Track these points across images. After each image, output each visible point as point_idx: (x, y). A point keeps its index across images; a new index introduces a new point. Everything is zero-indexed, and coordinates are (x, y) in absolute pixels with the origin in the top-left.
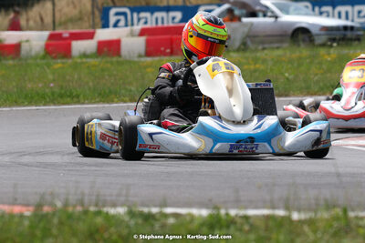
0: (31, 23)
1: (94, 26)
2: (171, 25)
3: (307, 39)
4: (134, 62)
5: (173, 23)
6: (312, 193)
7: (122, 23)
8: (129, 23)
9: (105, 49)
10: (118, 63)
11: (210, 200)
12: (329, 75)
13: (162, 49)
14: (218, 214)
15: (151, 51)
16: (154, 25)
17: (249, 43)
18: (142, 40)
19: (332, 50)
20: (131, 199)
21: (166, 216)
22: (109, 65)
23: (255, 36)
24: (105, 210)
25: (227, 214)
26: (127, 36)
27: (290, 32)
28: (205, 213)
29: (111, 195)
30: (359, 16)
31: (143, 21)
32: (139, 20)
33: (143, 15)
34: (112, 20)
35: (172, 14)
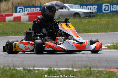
1: (13, 12)
2: (36, 12)
3: (78, 16)
4: (25, 23)
5: (37, 11)
6: (80, 63)
7: (21, 11)
9: (16, 19)
10: (20, 23)
11: (49, 65)
12: (85, 27)
14: (51, 69)
15: (30, 20)
16: (31, 12)
17: (61, 17)
18: (28, 16)
19: (86, 20)
20: (24, 65)
21: (35, 70)
22: (17, 24)
24: (16, 68)
25: (54, 69)
26: (23, 15)
27: (73, 14)
28: (47, 69)
29: (18, 64)
30: (94, 9)
31: (28, 11)
32: (27, 10)
33: (28, 9)
34: (18, 10)
35: (37, 8)
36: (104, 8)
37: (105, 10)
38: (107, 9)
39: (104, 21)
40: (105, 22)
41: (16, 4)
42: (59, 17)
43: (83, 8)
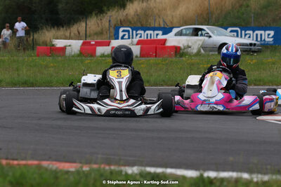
0: (72, 34)
1: (110, 38)
2: (155, 38)
5: (157, 37)
8: (131, 37)
13: (151, 53)
15: (143, 54)
16: (146, 38)
17: (202, 51)
18: (138, 47)
26: (130, 45)
30: (268, 37)
31: (139, 35)
32: (137, 35)
33: (139, 32)
35: (156, 32)
41: (117, 21)
42: (199, 51)
43: (246, 35)
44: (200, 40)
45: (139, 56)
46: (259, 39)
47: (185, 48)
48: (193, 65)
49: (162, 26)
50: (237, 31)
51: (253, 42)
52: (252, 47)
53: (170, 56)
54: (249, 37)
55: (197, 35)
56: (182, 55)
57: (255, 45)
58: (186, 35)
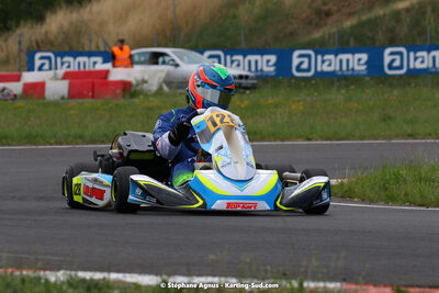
1: (20, 69)
2: (92, 69)
5: (94, 67)
7: (46, 67)
8: (53, 66)
9: (31, 91)
10: (43, 105)
13: (85, 92)
15: (74, 93)
16: (76, 69)
17: (164, 87)
18: (65, 83)
19: (245, 97)
22: (35, 107)
23: (172, 82)
26: (52, 79)
30: (268, 66)
31: (66, 65)
32: (62, 64)
33: (66, 59)
34: (38, 63)
35: (93, 59)
36: (296, 61)
37: (299, 69)
38: (305, 66)
39: (301, 103)
40: (301, 108)
41: (31, 42)
42: (161, 88)
43: (232, 62)
44: (162, 71)
45: (66, 96)
46: (253, 68)
47: (137, 85)
48: (151, 109)
49: (102, 49)
50: (218, 57)
51: (245, 73)
52: (243, 81)
53: (115, 96)
54: (238, 65)
55: (157, 63)
56: (134, 94)
57: (247, 77)
58: (139, 63)
